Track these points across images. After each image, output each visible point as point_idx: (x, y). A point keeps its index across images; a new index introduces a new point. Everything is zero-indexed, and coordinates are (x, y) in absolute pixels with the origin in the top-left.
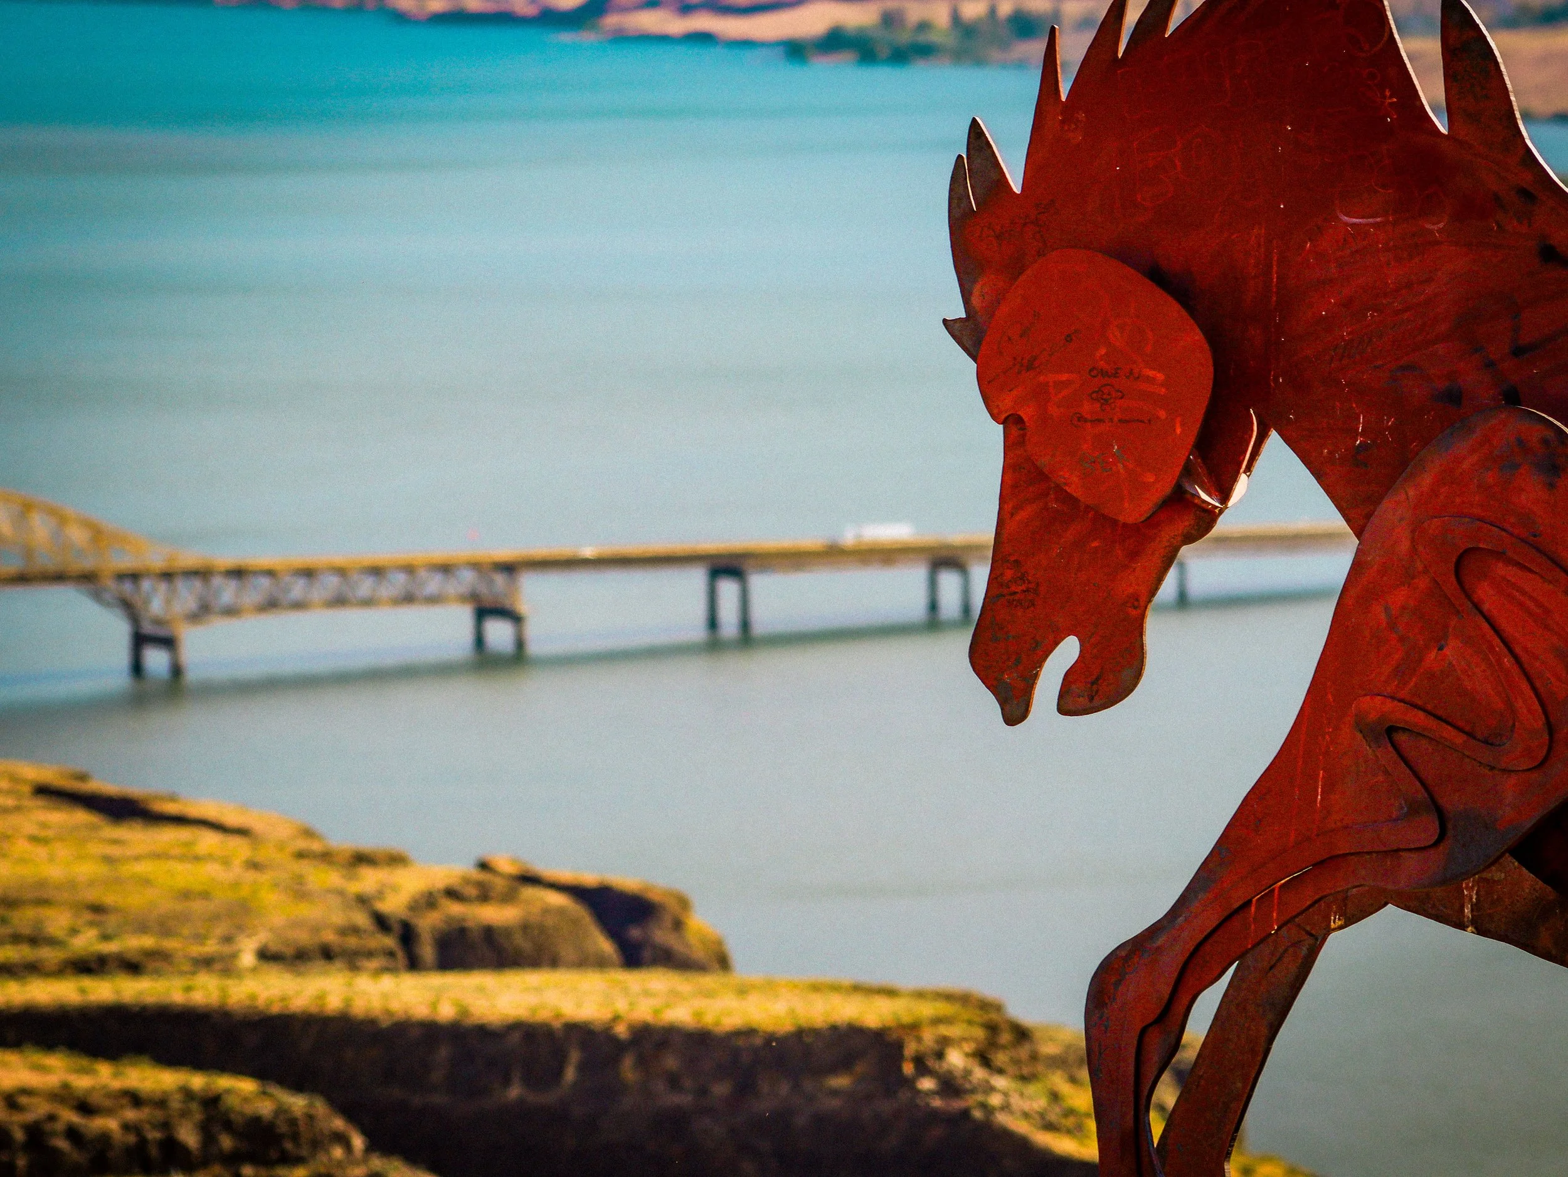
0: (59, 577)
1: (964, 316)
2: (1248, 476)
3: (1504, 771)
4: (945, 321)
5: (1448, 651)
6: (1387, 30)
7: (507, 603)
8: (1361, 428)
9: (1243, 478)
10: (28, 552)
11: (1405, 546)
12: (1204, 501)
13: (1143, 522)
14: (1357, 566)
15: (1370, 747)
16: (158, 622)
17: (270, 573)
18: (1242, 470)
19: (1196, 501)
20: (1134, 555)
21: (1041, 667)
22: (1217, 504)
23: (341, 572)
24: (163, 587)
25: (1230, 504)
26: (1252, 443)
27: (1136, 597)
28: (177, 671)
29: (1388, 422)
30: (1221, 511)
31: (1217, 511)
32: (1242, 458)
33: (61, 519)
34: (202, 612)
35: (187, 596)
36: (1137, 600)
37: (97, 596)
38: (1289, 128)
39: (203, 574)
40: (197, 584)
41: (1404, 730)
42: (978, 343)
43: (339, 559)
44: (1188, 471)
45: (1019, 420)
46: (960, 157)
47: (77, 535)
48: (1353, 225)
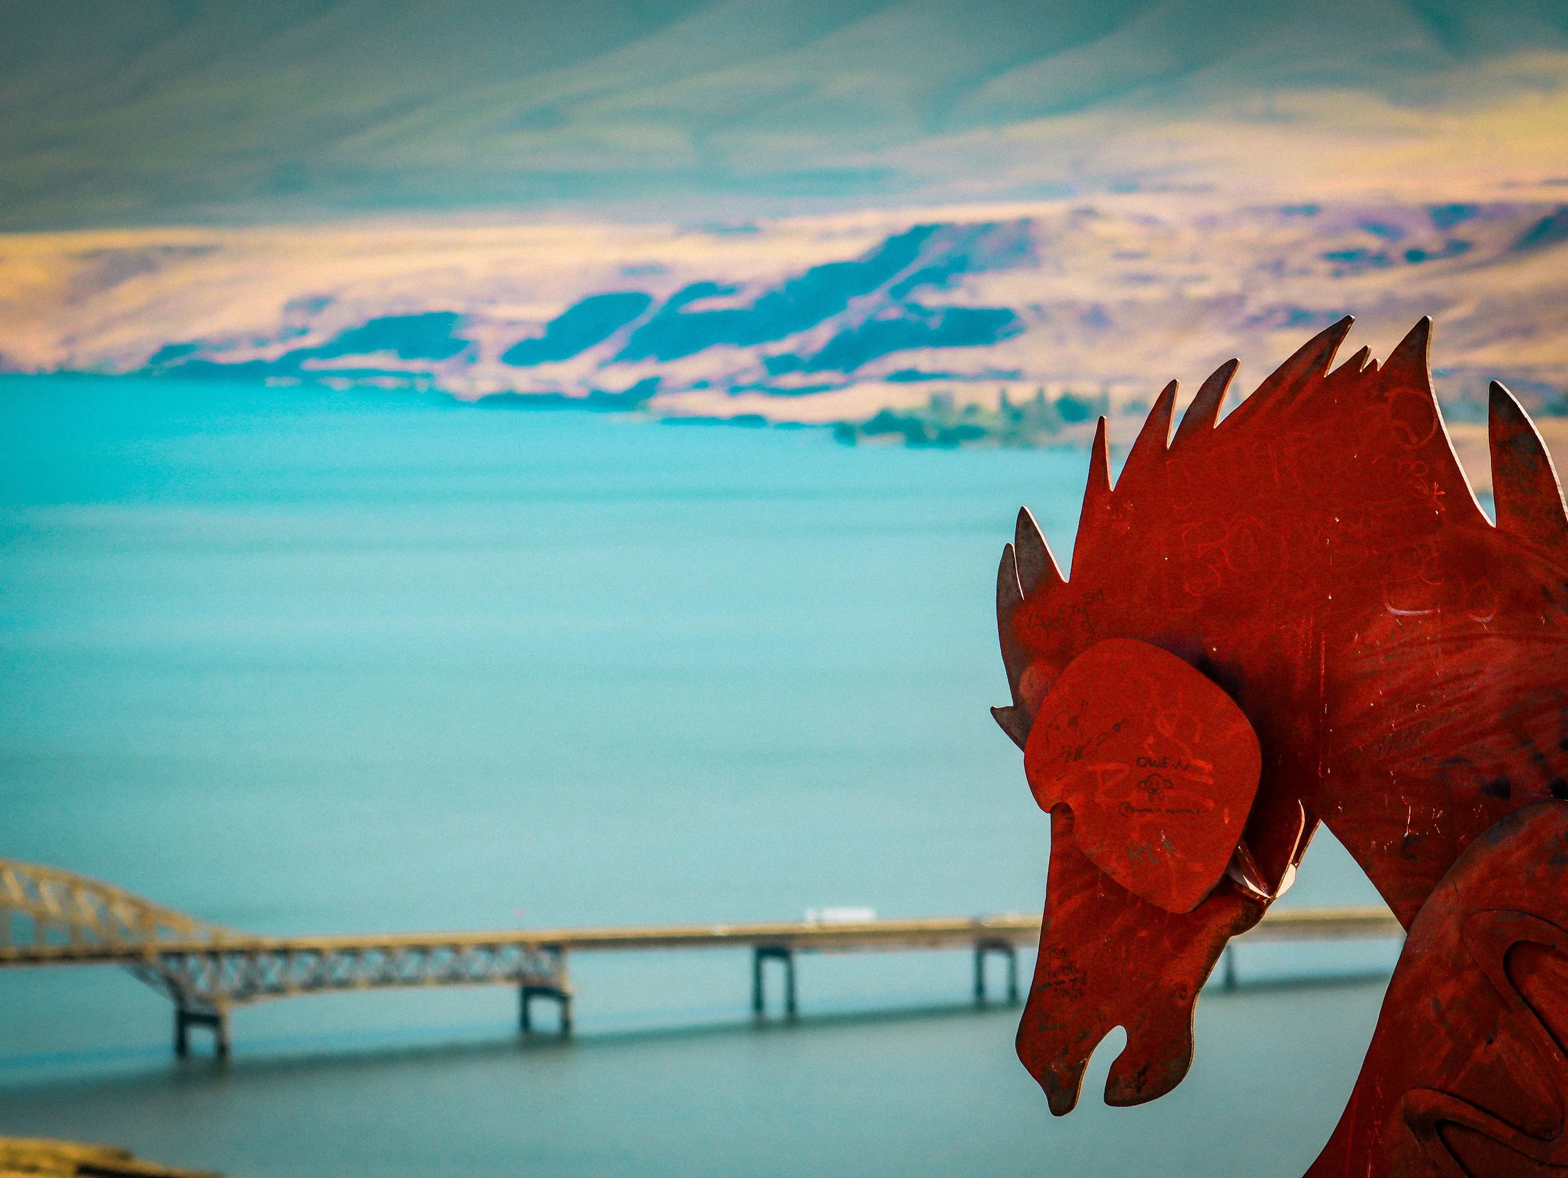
0: (104, 955)
1: (1011, 704)
2: (1296, 867)
3: (1553, 1166)
4: (993, 709)
5: (1497, 1045)
6: (1435, 423)
7: (554, 981)
8: (1409, 820)
9: (1291, 870)
10: (74, 930)
11: (1453, 937)
12: (1252, 892)
13: (1190, 912)
14: (1406, 959)
15: (1419, 1140)
16: (202, 999)
17: (316, 952)
18: (1290, 861)
19: (1244, 892)
20: (1182, 944)
21: (1088, 1056)
22: (1265, 895)
23: (386, 950)
24: (209, 965)
25: (1278, 895)
26: (1300, 834)
27: (1183, 987)
28: (222, 1049)
29: (1436, 815)
30: (1269, 902)
31: (1265, 902)
32: (1289, 849)
33: (109, 899)
34: (247, 992)
35: (233, 973)
36: (1185, 990)
37: (142, 976)
38: (1338, 520)
39: (249, 953)
40: (242, 962)
41: (1454, 1124)
42: (1027, 730)
43: (385, 939)
44: (1236, 861)
45: (1067, 809)
46: (1008, 546)
47: (123, 913)
48: (1401, 617)
